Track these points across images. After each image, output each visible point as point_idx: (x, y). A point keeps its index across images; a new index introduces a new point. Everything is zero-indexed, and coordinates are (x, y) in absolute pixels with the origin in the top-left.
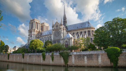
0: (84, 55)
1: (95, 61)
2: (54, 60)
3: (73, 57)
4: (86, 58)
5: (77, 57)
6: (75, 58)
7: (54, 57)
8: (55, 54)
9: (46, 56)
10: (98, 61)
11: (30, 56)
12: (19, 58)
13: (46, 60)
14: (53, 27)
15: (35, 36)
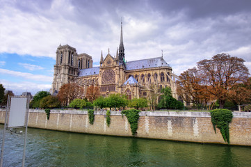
0: (167, 118)
1: (187, 129)
2: (111, 125)
3: (147, 121)
4: (170, 122)
5: (153, 121)
6: (150, 122)
7: (112, 118)
8: (113, 113)
9: (96, 116)
10: (192, 130)
11: (63, 114)
12: (39, 118)
13: (94, 123)
14: (101, 63)
15: (67, 77)
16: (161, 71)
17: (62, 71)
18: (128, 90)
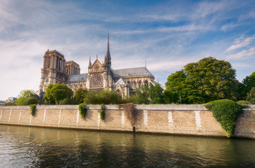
2: (106, 119)
3: (145, 115)
4: (170, 116)
5: (152, 115)
6: (149, 117)
7: (107, 113)
12: (22, 115)
14: (89, 68)
15: (54, 80)
16: (146, 79)
17: (50, 75)
18: (118, 91)
